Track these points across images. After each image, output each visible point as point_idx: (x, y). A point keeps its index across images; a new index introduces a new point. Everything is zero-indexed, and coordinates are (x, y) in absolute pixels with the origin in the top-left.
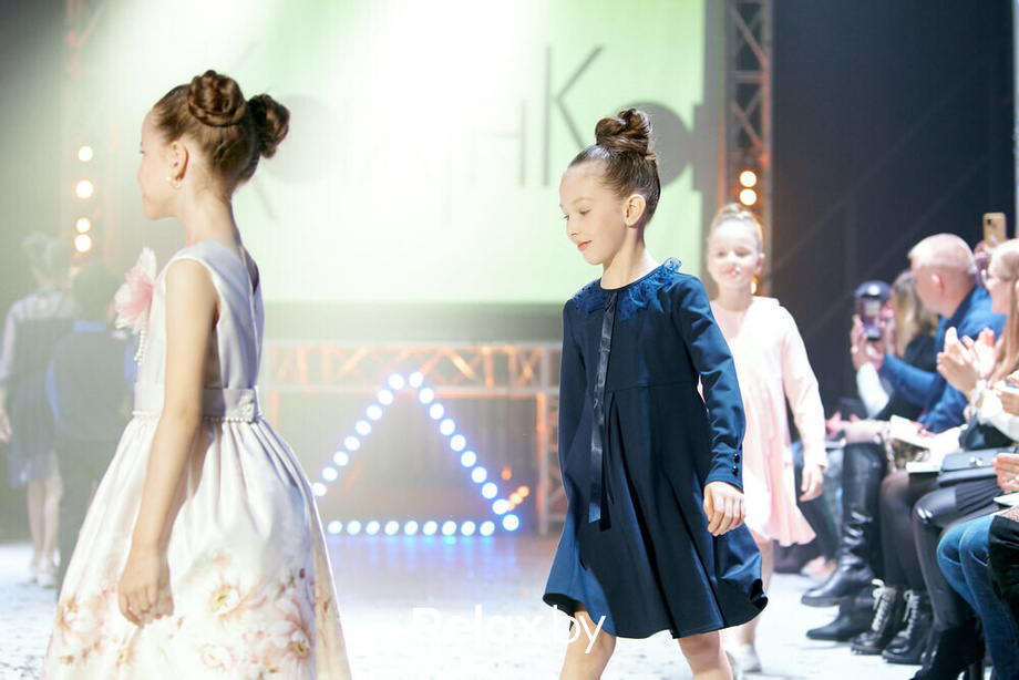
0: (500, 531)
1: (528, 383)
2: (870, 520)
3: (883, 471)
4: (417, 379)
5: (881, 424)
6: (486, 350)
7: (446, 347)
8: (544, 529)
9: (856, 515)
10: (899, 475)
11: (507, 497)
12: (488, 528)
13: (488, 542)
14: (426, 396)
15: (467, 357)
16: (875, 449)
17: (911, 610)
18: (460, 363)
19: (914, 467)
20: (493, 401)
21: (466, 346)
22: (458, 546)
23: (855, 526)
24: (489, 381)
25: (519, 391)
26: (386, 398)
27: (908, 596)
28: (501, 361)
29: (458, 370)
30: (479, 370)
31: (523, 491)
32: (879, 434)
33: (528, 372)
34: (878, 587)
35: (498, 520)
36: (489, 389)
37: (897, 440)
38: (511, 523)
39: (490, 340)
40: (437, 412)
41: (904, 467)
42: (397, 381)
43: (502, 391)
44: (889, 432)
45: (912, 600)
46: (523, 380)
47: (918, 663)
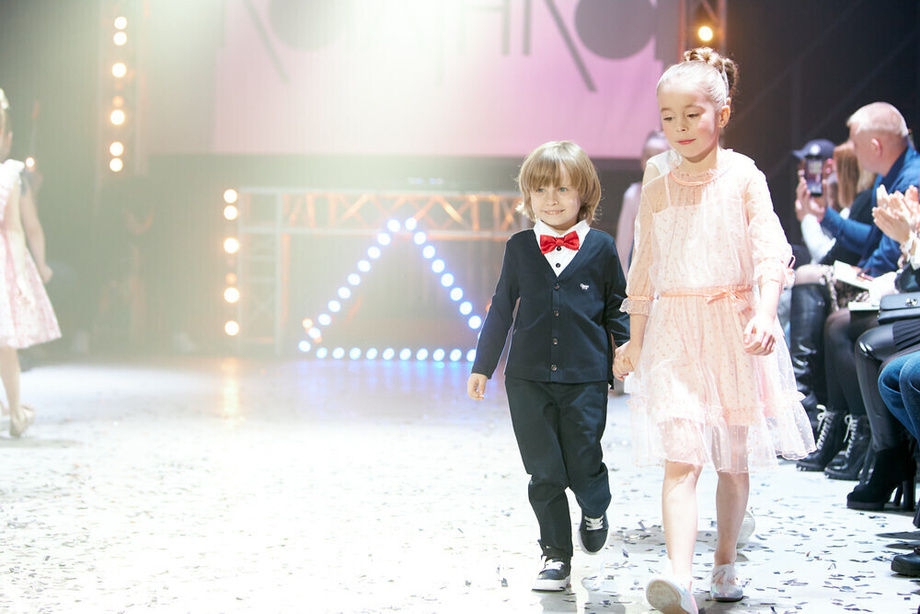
1: (511, 227)
2: (814, 352)
3: (827, 309)
4: (411, 223)
5: (825, 269)
6: (473, 198)
7: (438, 196)
9: (802, 348)
10: (841, 313)
14: (420, 238)
15: (456, 205)
16: (822, 290)
17: (850, 432)
18: (450, 209)
19: (854, 306)
20: (479, 243)
21: (456, 195)
22: (447, 370)
23: (801, 358)
24: (476, 226)
25: (502, 234)
26: (384, 239)
27: (848, 419)
28: (486, 207)
29: (448, 216)
30: (466, 216)
32: (824, 276)
33: (510, 217)
34: (822, 411)
36: (474, 233)
37: (838, 281)
39: (475, 189)
40: (429, 252)
41: (846, 305)
42: (394, 225)
43: (487, 234)
44: (832, 275)
45: (852, 423)
46: (505, 226)
47: (856, 479)
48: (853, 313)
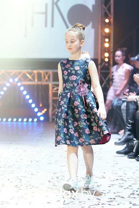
0: (39, 121)
1: (47, 81)
2: (133, 122)
4: (16, 80)
5: (136, 96)
6: (35, 72)
7: (25, 71)
8: (51, 120)
9: (129, 121)
11: (41, 112)
12: (35, 120)
13: (35, 123)
14: (19, 84)
15: (30, 74)
16: (135, 103)
18: (28, 75)
20: (38, 85)
21: (30, 71)
23: (129, 124)
24: (36, 80)
25: (44, 83)
26: (8, 85)
28: (39, 75)
29: (28, 77)
30: (33, 77)
31: (45, 110)
32: (136, 99)
33: (47, 78)
34: (135, 140)
35: (38, 118)
36: (36, 82)
38: (42, 118)
39: (36, 69)
40: (22, 88)
42: (11, 80)
43: (40, 83)
46: (45, 80)
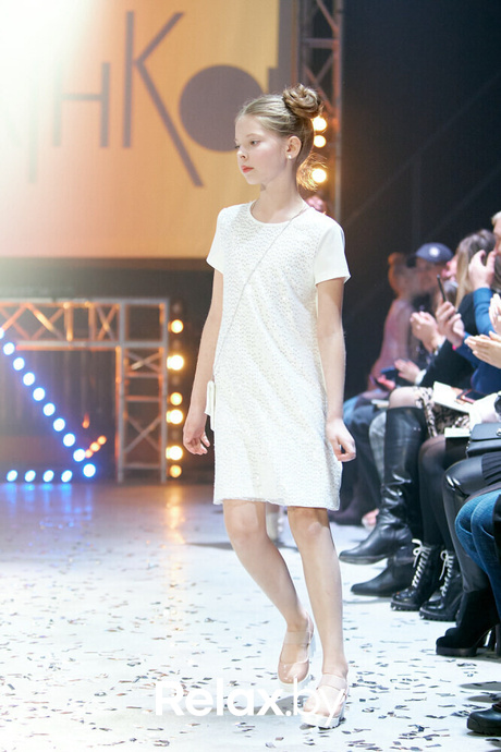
0: (78, 478)
1: (106, 337)
2: (409, 481)
3: (424, 435)
5: (423, 390)
6: (66, 305)
7: (29, 303)
8: (120, 476)
9: (396, 477)
10: (437, 440)
11: (87, 447)
12: (67, 476)
13: (66, 489)
14: (9, 349)
15: (48, 312)
16: (418, 414)
17: (446, 568)
18: (41, 318)
19: (452, 432)
20: (76, 353)
21: (48, 301)
23: (395, 488)
24: (69, 336)
25: (97, 345)
27: (444, 555)
28: (80, 316)
29: (39, 324)
30: (60, 325)
31: (102, 440)
32: (421, 399)
33: (106, 327)
34: (417, 545)
35: (77, 468)
36: (68, 341)
37: (436, 405)
38: (90, 471)
39: (70, 296)
40: (19, 364)
41: (443, 433)
43: (81, 344)
44: (430, 398)
45: (448, 560)
46: (101, 333)
47: (453, 620)
48: (449, 440)
